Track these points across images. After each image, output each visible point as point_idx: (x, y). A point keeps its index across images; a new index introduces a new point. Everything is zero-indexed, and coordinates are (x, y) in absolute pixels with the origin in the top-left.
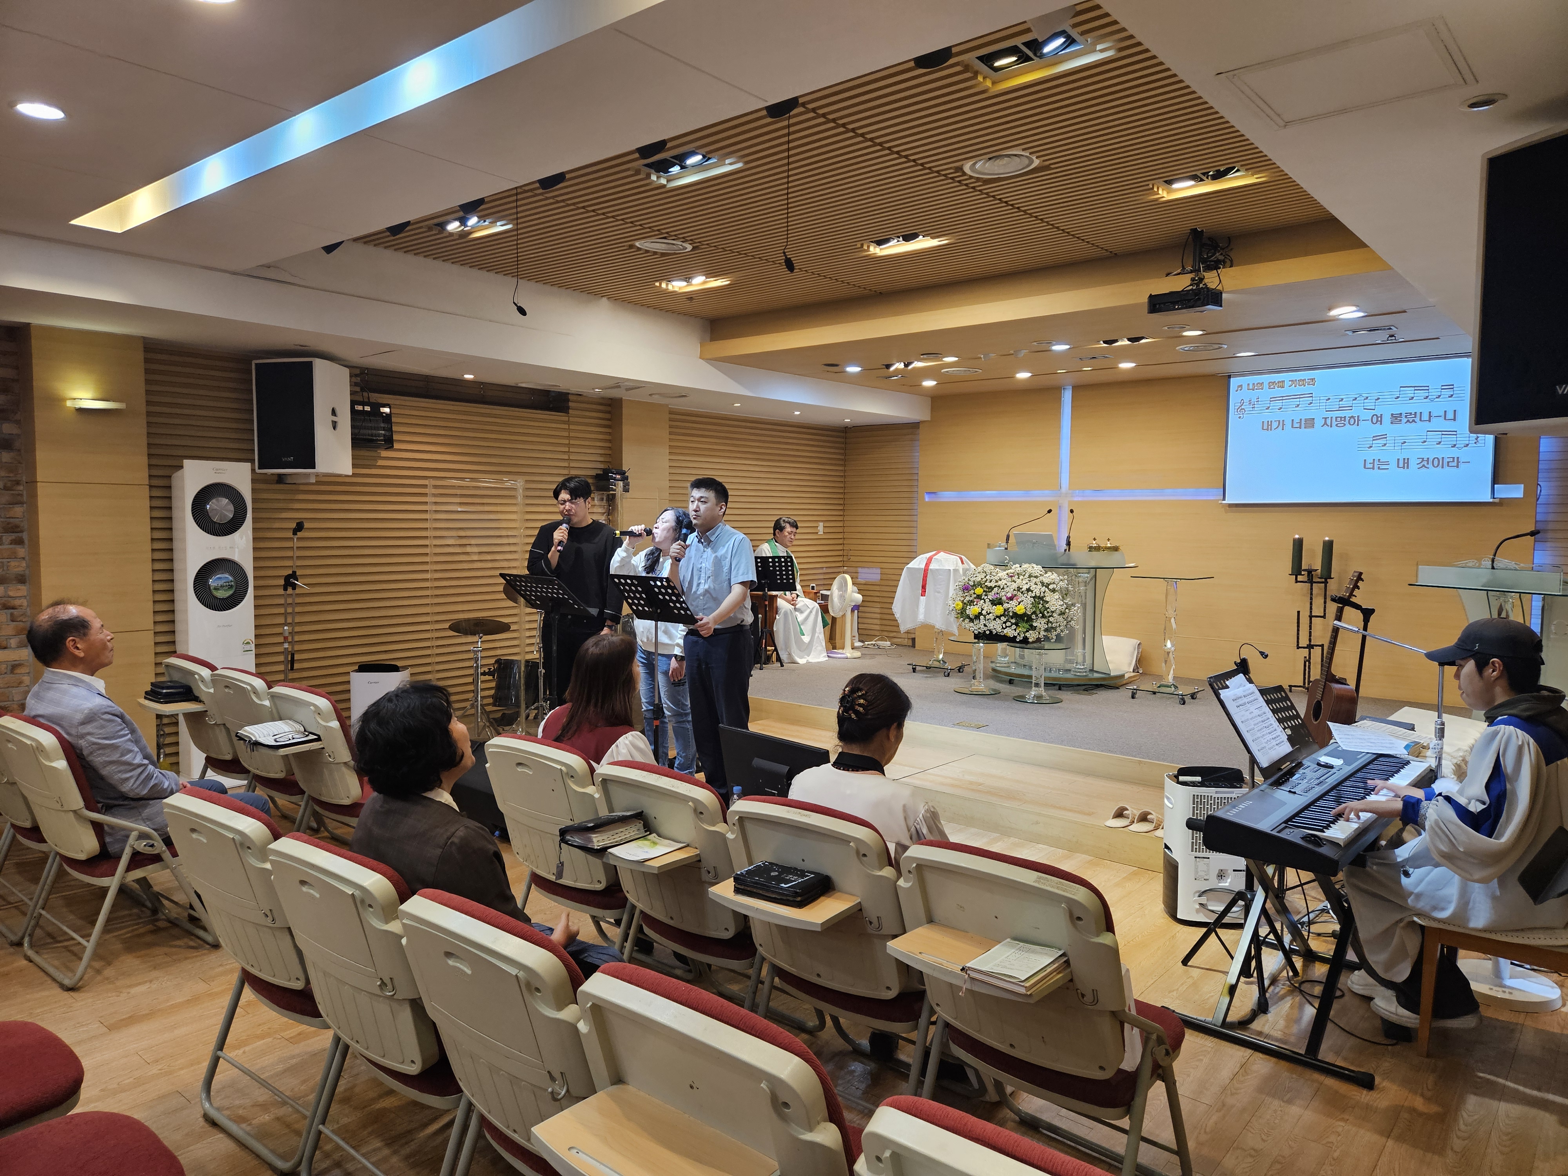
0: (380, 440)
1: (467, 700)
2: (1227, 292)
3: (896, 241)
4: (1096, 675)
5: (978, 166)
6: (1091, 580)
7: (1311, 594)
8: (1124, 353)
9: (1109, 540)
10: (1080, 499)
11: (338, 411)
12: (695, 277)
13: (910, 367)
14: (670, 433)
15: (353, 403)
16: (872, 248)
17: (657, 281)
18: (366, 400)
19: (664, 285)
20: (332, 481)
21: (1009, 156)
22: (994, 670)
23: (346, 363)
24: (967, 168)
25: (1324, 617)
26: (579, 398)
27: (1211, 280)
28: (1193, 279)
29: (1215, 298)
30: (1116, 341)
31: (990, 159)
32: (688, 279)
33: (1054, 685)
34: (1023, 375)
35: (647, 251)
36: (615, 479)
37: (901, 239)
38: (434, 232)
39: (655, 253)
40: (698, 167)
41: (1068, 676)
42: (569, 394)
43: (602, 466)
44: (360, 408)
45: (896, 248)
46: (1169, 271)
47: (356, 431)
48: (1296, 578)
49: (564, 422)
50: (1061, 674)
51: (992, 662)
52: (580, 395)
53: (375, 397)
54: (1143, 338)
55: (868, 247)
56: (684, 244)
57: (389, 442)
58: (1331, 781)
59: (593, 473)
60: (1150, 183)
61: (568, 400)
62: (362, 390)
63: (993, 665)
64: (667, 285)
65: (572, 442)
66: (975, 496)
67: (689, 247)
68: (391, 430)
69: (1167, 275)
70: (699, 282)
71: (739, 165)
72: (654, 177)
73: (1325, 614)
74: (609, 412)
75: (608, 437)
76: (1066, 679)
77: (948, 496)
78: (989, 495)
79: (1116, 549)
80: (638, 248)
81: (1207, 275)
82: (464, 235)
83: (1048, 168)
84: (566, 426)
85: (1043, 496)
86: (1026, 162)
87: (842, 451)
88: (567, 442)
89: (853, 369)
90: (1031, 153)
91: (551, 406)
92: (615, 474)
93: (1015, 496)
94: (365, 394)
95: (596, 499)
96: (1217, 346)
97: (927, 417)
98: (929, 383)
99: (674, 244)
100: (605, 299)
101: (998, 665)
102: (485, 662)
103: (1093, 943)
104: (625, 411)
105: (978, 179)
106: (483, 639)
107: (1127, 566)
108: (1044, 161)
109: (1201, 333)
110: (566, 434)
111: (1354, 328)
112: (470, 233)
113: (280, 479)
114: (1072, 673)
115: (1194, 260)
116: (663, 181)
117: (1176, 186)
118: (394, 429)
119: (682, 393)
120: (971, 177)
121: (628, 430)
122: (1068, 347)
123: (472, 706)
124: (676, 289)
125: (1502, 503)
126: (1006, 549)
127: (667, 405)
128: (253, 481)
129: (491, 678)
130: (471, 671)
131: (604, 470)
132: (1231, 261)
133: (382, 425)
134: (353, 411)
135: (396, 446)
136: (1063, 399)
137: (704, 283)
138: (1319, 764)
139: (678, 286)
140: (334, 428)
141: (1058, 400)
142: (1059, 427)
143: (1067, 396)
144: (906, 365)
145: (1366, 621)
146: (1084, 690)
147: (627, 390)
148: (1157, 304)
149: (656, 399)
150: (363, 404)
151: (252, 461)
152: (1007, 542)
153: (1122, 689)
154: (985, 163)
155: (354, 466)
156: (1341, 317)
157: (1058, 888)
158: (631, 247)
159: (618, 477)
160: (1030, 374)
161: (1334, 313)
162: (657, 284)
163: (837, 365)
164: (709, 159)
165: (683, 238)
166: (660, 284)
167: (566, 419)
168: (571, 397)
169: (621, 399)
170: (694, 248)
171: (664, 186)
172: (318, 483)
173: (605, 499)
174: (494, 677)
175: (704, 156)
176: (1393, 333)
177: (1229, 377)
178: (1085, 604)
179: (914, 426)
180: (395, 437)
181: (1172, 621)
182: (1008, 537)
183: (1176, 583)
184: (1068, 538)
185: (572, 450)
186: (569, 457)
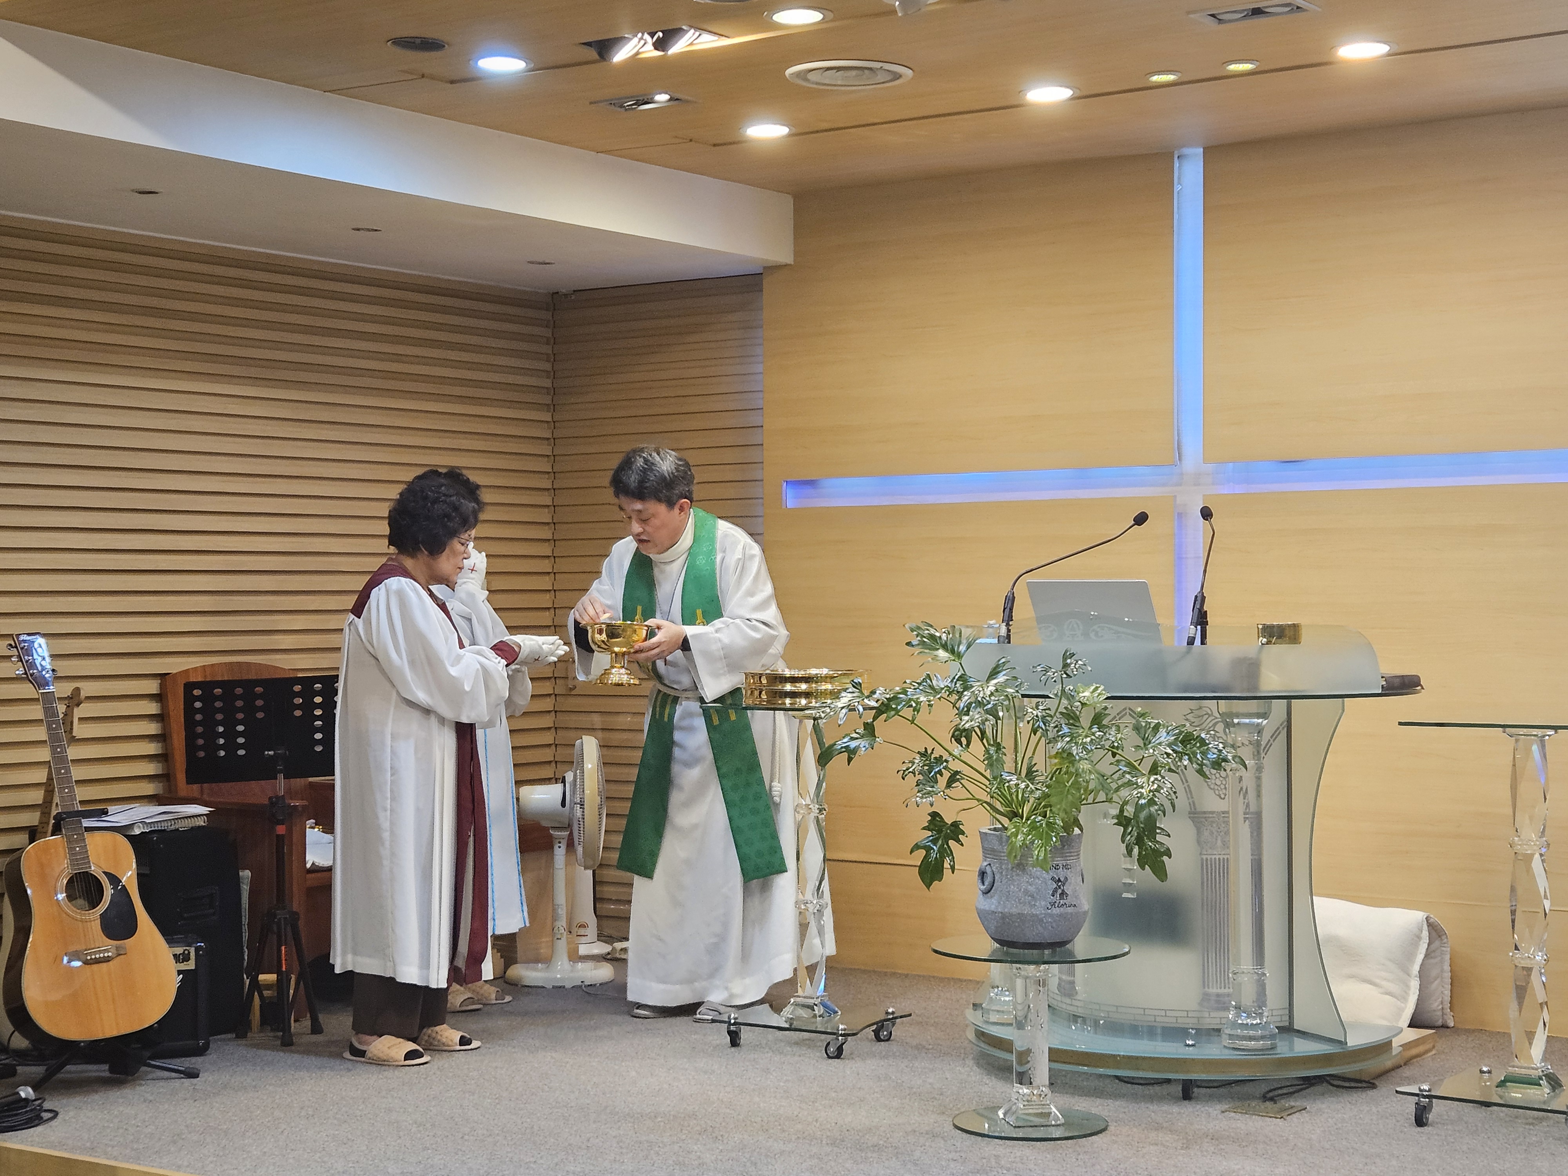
4: (1303, 1047)
41: (1213, 1051)
76: (1205, 1064)
89: (501, 64)
114: (1227, 1042)
126: (1007, 640)
146: (1265, 1098)
178: (1259, 815)
179: (748, 285)
181: (1537, 861)
182: (1010, 602)
183: (1542, 740)
184: (1200, 599)
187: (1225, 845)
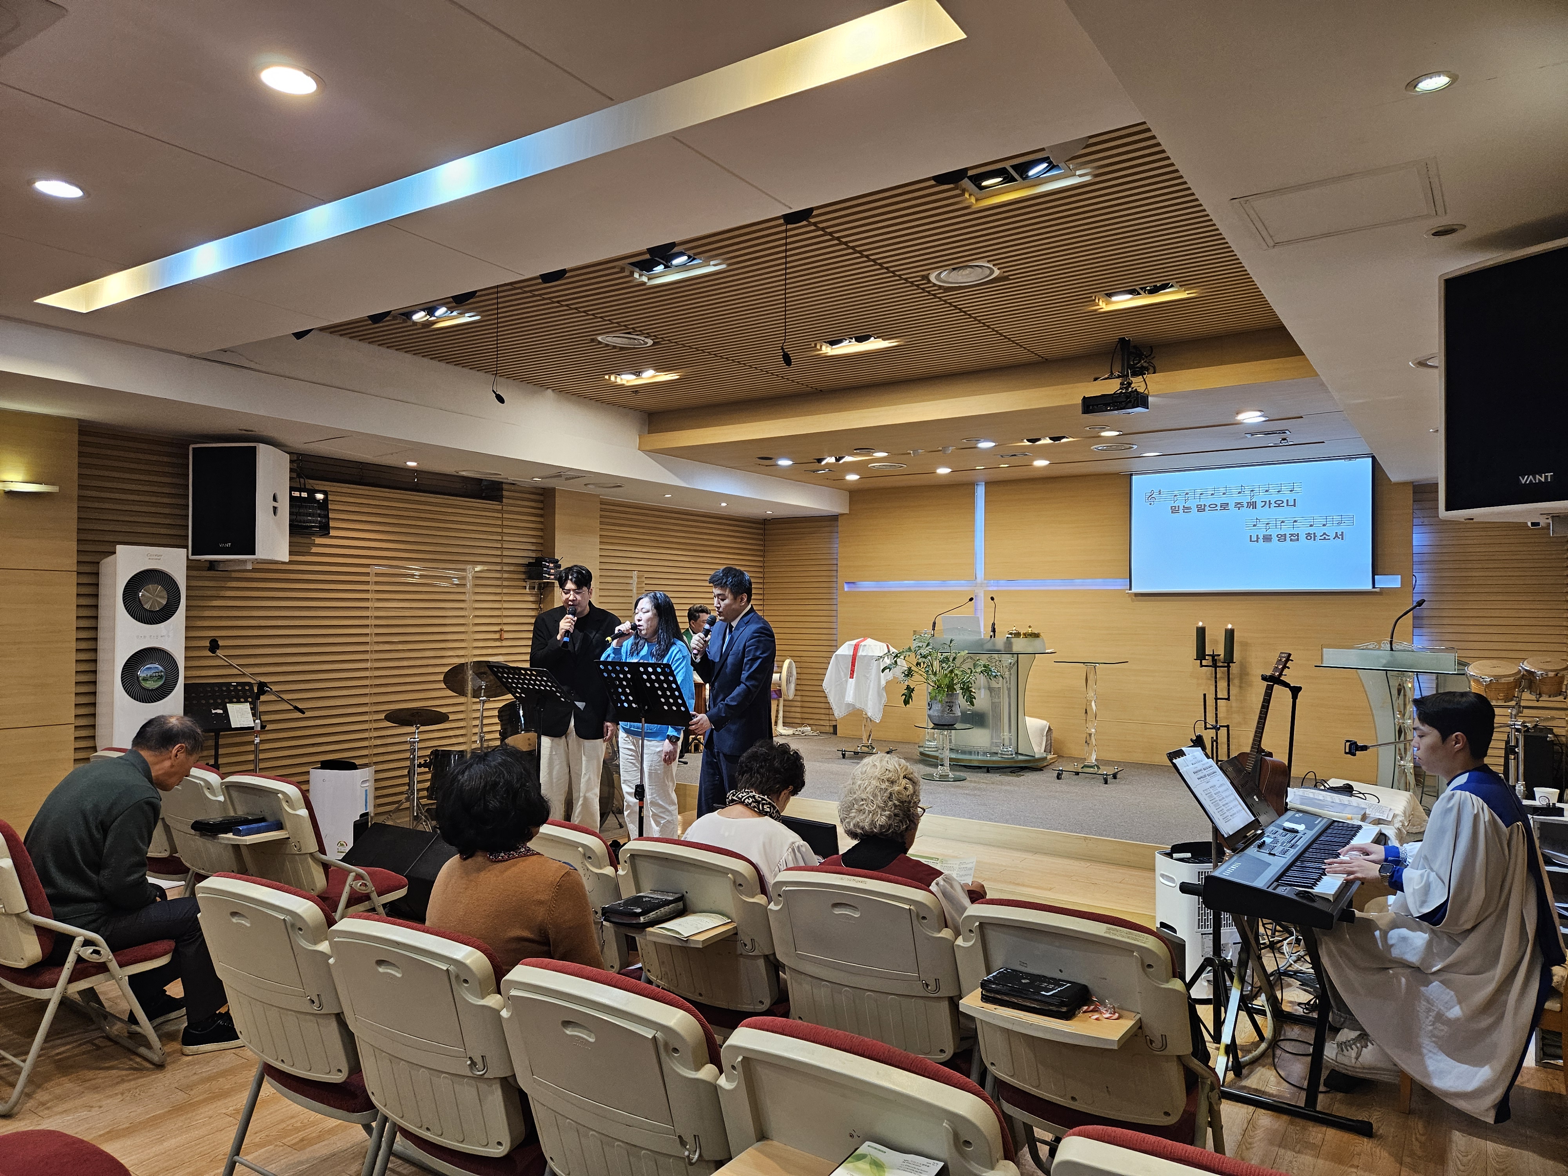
0: (316, 527)
1: (402, 793)
2: (1151, 396)
3: (848, 341)
4: (1020, 757)
5: (942, 276)
6: (1014, 665)
7: (1216, 677)
8: (1043, 452)
9: (1030, 627)
10: (995, 589)
11: (279, 498)
12: (646, 371)
13: (841, 462)
14: (601, 523)
15: (292, 489)
16: (824, 348)
17: (606, 374)
18: (303, 486)
19: (613, 378)
20: (270, 568)
21: (971, 267)
22: (922, 754)
23: (286, 449)
24: (932, 278)
25: (1228, 699)
26: (515, 487)
27: (1138, 383)
28: (1122, 384)
29: (1141, 400)
30: (1039, 440)
31: (954, 269)
32: (638, 374)
33: (980, 767)
34: (943, 471)
35: (607, 345)
36: (548, 567)
37: (854, 339)
38: (398, 321)
39: (614, 347)
40: (683, 267)
41: (994, 758)
42: (502, 483)
43: (534, 555)
44: (297, 494)
45: (849, 347)
46: (1097, 376)
47: (294, 517)
48: (1201, 663)
49: (498, 511)
50: (988, 757)
51: (919, 747)
52: (514, 484)
53: (312, 483)
54: (1064, 437)
55: (821, 346)
56: (646, 340)
57: (325, 530)
58: (1302, 844)
59: (526, 561)
60: (1093, 295)
61: (502, 489)
62: (299, 476)
63: (922, 750)
64: (616, 378)
65: (505, 531)
66: (893, 585)
67: (650, 342)
68: (327, 516)
69: (1096, 379)
70: (649, 376)
71: (723, 267)
72: (636, 275)
73: (1229, 696)
74: (542, 502)
75: (541, 526)
76: (994, 762)
77: (866, 586)
78: (907, 584)
79: (1036, 636)
80: (599, 341)
81: (1133, 379)
82: (427, 325)
83: (1006, 278)
84: (500, 515)
85: (960, 586)
86: (988, 272)
87: (762, 543)
88: (500, 530)
89: (785, 463)
90: (994, 265)
91: (484, 495)
92: (548, 563)
93: (932, 585)
94: (302, 480)
95: (527, 588)
96: (1128, 446)
97: (847, 511)
98: (852, 477)
99: (635, 339)
100: (550, 390)
101: (927, 749)
102: (421, 753)
103: (1165, 989)
104: (558, 501)
105: (940, 287)
106: (420, 730)
107: (1047, 651)
108: (1004, 272)
109: (1117, 433)
110: (500, 523)
111: (1253, 431)
112: (434, 323)
113: (212, 566)
114: (999, 755)
115: (1123, 366)
116: (645, 279)
117: (1114, 299)
118: (331, 515)
119: (617, 483)
120: (935, 285)
121: (560, 519)
122: (993, 444)
123: (408, 799)
124: (624, 382)
125: (1383, 592)
126: (934, 635)
127: (599, 495)
128: (188, 568)
129: (427, 769)
130: (408, 763)
131: (537, 558)
132: (1154, 368)
133: (319, 512)
134: (292, 498)
135: (333, 533)
136: (977, 494)
137: (654, 376)
138: (1284, 829)
139: (627, 379)
140: (275, 513)
141: (972, 495)
142: (974, 521)
143: (980, 491)
144: (838, 460)
145: (1295, 698)
146: (1011, 772)
147: (567, 479)
148: (1091, 405)
149: (591, 489)
150: (300, 491)
151: (186, 547)
152: (934, 629)
153: (1045, 770)
154: (949, 273)
155: (291, 553)
156: (1245, 421)
157: (1128, 938)
158: (593, 340)
159: (552, 565)
160: (950, 470)
161: (1241, 417)
162: (607, 377)
163: (770, 459)
164: (694, 259)
165: (647, 333)
166: (610, 377)
167: (500, 507)
168: (505, 486)
169: (554, 489)
170: (655, 344)
171: (644, 284)
172: (254, 570)
173: (536, 586)
174: (430, 769)
175: (689, 257)
176: (1284, 437)
177: (1131, 475)
178: (1010, 688)
179: (833, 519)
180: (332, 524)
181: (1093, 703)
182: (934, 624)
183: (1095, 667)
184: (994, 624)
185: (505, 538)
186: (502, 545)
187: (999, 697)
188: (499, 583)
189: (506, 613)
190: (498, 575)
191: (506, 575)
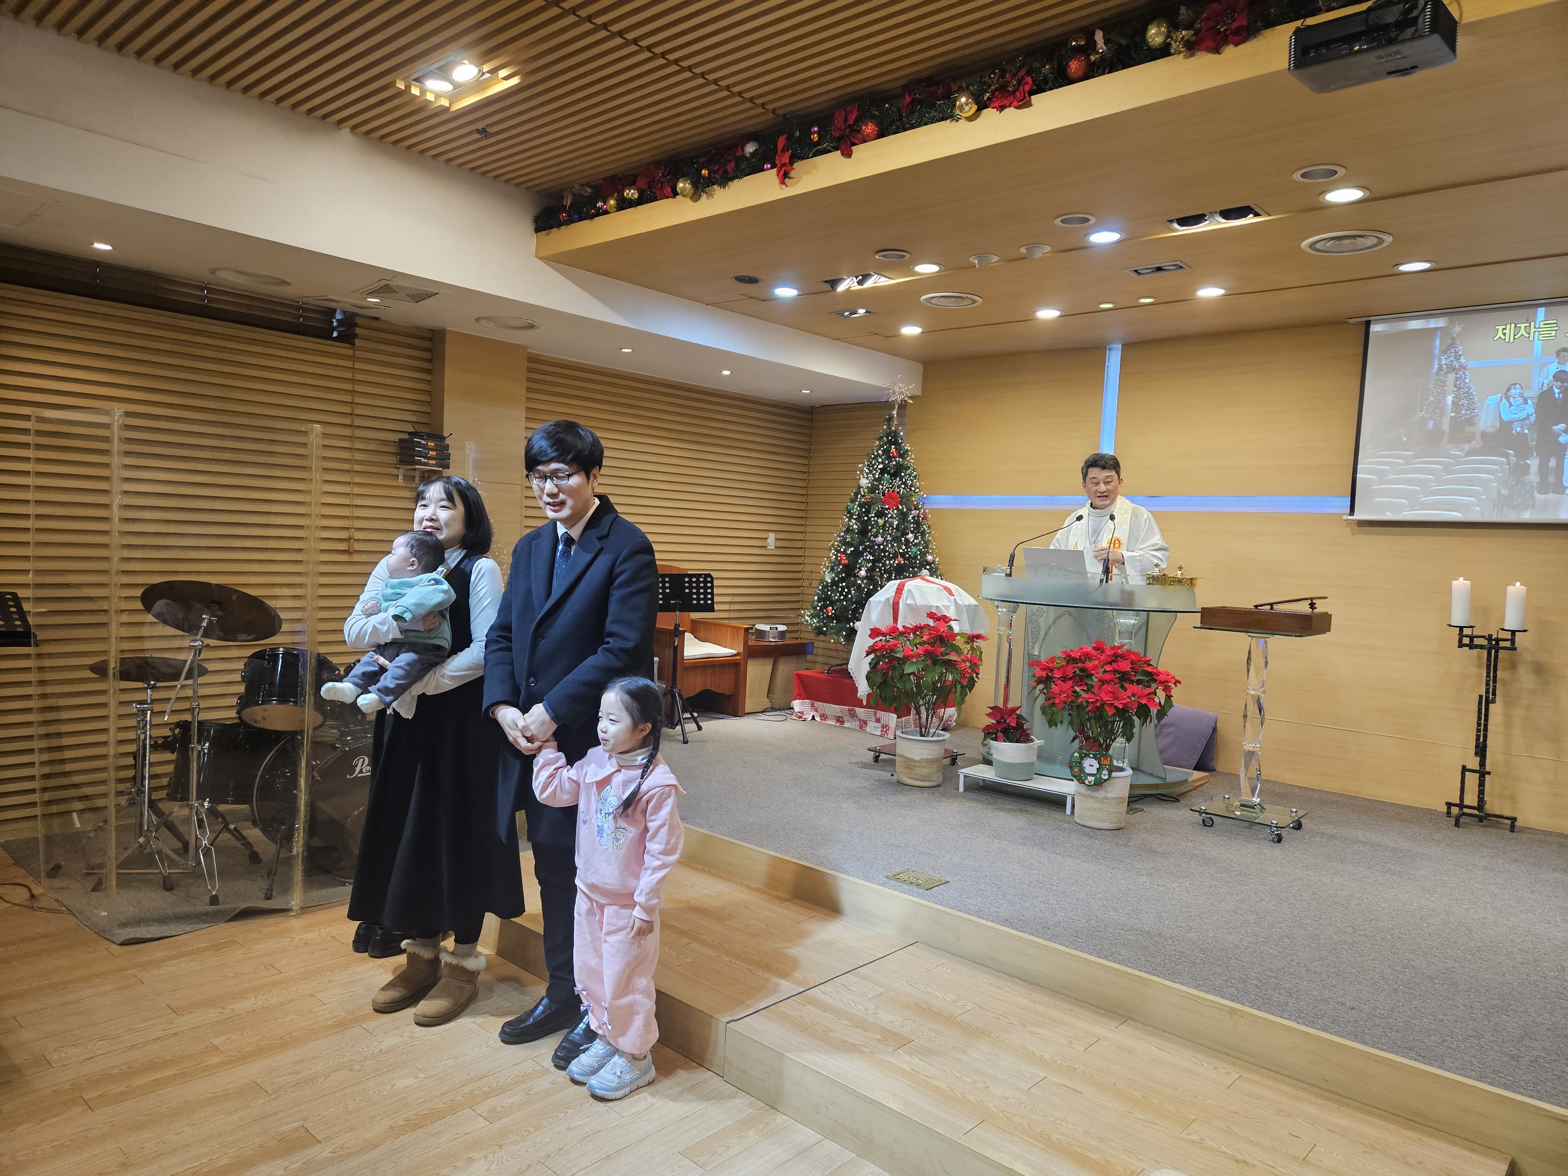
2: (1467, 24)
6: (1140, 628)
8: (1211, 255)
9: (1180, 568)
13: (868, 288)
14: (529, 390)
17: (400, 79)
19: (415, 90)
26: (374, 324)
30: (1201, 218)
34: (1047, 314)
36: (424, 447)
42: (357, 314)
43: (407, 428)
49: (346, 357)
52: (377, 319)
54: (1250, 207)
59: (395, 437)
61: (356, 325)
64: (423, 92)
65: (358, 388)
70: (469, 76)
74: (429, 350)
75: (427, 387)
78: (997, 501)
79: (1190, 582)
84: (349, 364)
87: (805, 439)
88: (350, 387)
89: (786, 292)
91: (335, 334)
92: (429, 441)
97: (918, 392)
98: (911, 331)
104: (450, 349)
109: (1362, 192)
110: (349, 375)
119: (527, 320)
121: (452, 377)
122: (1117, 236)
124: (442, 101)
126: (1010, 575)
127: (524, 348)
131: (410, 433)
136: (1107, 364)
139: (438, 90)
141: (1101, 364)
142: (1100, 402)
143: (1114, 359)
144: (860, 283)
148: (1313, 47)
152: (1011, 564)
153: (1183, 804)
159: (431, 444)
160: (1059, 310)
162: (401, 85)
163: (756, 281)
167: (349, 352)
168: (358, 320)
169: (443, 331)
173: (417, 476)
177: (1368, 324)
182: (1012, 557)
185: (357, 400)
186: (353, 410)
188: (346, 466)
189: (358, 513)
190: (346, 455)
191: (359, 456)
